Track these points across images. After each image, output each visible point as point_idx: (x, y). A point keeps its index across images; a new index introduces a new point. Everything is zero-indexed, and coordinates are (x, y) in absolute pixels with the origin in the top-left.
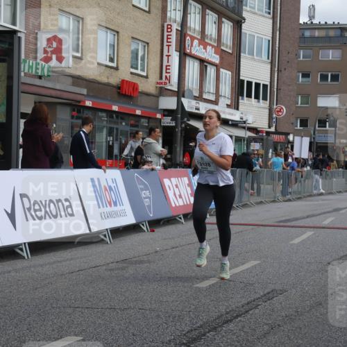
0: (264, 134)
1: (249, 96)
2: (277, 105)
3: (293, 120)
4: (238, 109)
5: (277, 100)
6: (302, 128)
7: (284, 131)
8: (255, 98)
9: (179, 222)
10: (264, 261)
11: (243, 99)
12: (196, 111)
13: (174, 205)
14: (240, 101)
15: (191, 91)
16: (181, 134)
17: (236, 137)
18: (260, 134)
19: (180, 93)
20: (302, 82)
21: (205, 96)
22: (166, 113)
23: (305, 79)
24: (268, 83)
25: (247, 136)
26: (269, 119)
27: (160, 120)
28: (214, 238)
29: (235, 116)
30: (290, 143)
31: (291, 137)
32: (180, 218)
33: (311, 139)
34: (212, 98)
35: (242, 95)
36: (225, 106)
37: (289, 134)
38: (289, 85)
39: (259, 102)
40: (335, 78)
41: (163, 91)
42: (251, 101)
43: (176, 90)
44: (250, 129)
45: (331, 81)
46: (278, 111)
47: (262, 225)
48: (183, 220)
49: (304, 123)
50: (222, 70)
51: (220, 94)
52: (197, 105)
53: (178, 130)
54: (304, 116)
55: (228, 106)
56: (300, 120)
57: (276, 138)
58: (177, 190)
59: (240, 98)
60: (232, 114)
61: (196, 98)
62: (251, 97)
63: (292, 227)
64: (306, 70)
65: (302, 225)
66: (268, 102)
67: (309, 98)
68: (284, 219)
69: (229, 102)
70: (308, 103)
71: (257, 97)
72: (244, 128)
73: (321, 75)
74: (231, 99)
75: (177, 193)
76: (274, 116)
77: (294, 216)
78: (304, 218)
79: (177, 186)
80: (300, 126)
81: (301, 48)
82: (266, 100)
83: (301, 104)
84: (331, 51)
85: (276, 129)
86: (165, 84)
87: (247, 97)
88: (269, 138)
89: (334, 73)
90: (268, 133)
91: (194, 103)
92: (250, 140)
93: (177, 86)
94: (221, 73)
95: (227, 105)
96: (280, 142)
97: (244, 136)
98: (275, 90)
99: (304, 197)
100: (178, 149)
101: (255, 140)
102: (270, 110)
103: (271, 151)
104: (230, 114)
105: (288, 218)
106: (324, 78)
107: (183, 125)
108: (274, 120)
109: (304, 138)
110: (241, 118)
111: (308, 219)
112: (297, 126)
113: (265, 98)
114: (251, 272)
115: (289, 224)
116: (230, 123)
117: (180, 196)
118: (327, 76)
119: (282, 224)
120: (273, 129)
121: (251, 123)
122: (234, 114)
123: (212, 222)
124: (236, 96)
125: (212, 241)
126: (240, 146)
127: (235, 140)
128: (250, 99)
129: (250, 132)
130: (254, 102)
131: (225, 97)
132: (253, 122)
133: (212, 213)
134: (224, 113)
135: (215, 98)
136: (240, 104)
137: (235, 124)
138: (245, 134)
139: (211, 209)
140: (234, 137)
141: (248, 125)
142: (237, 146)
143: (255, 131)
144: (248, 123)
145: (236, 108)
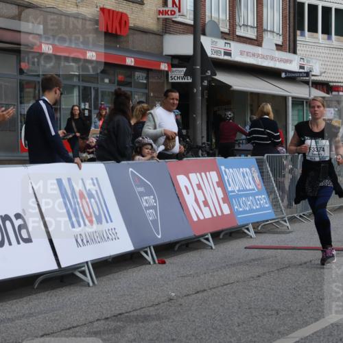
0: (341, 94)
1: (313, 29)
4: (295, 52)
8: (323, 33)
9: (205, 246)
11: (303, 35)
12: (226, 58)
13: (195, 219)
14: (299, 38)
15: (215, 25)
16: (203, 96)
17: (293, 98)
18: (334, 93)
19: (198, 28)
21: (240, 32)
22: (176, 62)
27: (167, 72)
28: (265, 274)
29: (291, 64)
32: (207, 239)
34: (252, 34)
35: (302, 29)
36: (274, 47)
39: (329, 38)
41: (169, 26)
42: (317, 38)
43: (192, 22)
44: (318, 85)
48: (211, 243)
51: (265, 27)
52: (227, 47)
53: (197, 90)
55: (279, 47)
58: (199, 193)
59: (298, 32)
60: (286, 61)
61: (224, 36)
62: (316, 31)
69: (279, 41)
71: (326, 31)
72: (307, 83)
74: (284, 35)
75: (201, 199)
79: (199, 187)
86: (173, 13)
87: (309, 31)
91: (221, 43)
93: (192, 16)
95: (277, 45)
97: (306, 96)
100: (199, 122)
104: (281, 60)
107: (206, 83)
110: (302, 67)
113: (339, 33)
114: (330, 335)
116: (283, 75)
117: (206, 203)
121: (319, 74)
122: (290, 61)
123: (260, 245)
124: (292, 30)
125: (261, 279)
126: (301, 113)
127: (292, 104)
128: (315, 34)
129: (316, 88)
130: (323, 39)
131: (273, 32)
132: (321, 73)
133: (259, 229)
134: (272, 58)
135: (256, 34)
136: (298, 42)
137: (292, 78)
138: (310, 93)
139: (258, 222)
140: (290, 99)
141: (313, 78)
142: (296, 112)
143: (325, 88)
144: (313, 75)
145: (291, 50)
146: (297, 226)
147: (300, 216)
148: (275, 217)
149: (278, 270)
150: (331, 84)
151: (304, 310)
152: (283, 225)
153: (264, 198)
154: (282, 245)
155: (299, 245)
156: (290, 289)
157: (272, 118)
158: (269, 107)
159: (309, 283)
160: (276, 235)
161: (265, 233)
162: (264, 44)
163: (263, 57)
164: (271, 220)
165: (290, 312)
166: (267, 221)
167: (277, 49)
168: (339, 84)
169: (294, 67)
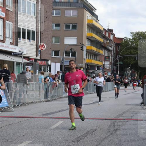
0: (34, 61)
1: (24, 37)
2: (40, 43)
3: (50, 52)
4: (17, 45)
5: (40, 40)
6: (55, 57)
7: (45, 59)
8: (27, 39)
10: (34, 141)
11: (20, 39)
14: (19, 40)
17: (16, 62)
18: (31, 61)
20: (55, 29)
23: (57, 28)
24: (35, 30)
25: (23, 62)
26: (36, 52)
28: (3, 126)
29: (16, 50)
30: (49, 65)
31: (49, 62)
33: (61, 64)
34: (1, 38)
35: (20, 37)
37: (48, 60)
38: (48, 31)
39: (30, 41)
40: (74, 27)
42: (25, 41)
44: (25, 58)
45: (72, 29)
46: (41, 47)
47: (33, 117)
49: (57, 54)
50: (6, 21)
51: (6, 36)
54: (57, 50)
55: (11, 43)
56: (55, 52)
57: (40, 62)
59: (18, 38)
60: (14, 49)
63: (51, 118)
64: (57, 22)
65: (56, 116)
66: (35, 41)
67: (59, 39)
68: (46, 113)
69: (11, 41)
70: (59, 42)
71: (29, 38)
72: (21, 57)
73: (66, 25)
74: (13, 39)
76: (39, 49)
77: (52, 111)
78: (58, 112)
80: (55, 56)
81: (53, 9)
82: (34, 40)
83: (55, 42)
84: (71, 11)
85: (40, 58)
87: (22, 38)
88: (37, 63)
89: (73, 24)
90: (36, 60)
92: (25, 64)
94: (6, 24)
95: (10, 43)
96: (43, 65)
97: (21, 62)
98: (39, 34)
99: (58, 99)
101: (28, 64)
102: (36, 46)
103: (37, 71)
104: (12, 48)
105: (48, 112)
106: (68, 27)
108: (39, 52)
109: (57, 63)
110: (20, 51)
111: (61, 113)
112: (53, 56)
113: (33, 39)
115: (49, 116)
116: (13, 54)
118: (70, 26)
119: (44, 116)
120: (38, 58)
121: (26, 54)
122: (15, 49)
123: (2, 116)
124: (16, 37)
125: (2, 128)
126: (19, 68)
127: (16, 64)
128: (24, 39)
129: (25, 59)
130: (27, 41)
131: (9, 38)
132: (27, 53)
133: (2, 110)
134: (9, 47)
135: (3, 38)
136: (18, 42)
137: (16, 55)
138: (22, 60)
139: (2, 108)
140: (15, 62)
141: (23, 55)
142: (17, 67)
143: (28, 59)
144: (23, 54)
145: (16, 45)
146: (16, 109)
147: (18, 105)
148: (8, 106)
149: (8, 125)
150: (30, 57)
151: (17, 140)
152: (11, 109)
153: (5, 99)
154: (11, 116)
155: (16, 116)
156: (12, 132)
157: (8, 69)
158: (6, 65)
159: (20, 130)
160: (8, 112)
161: (4, 111)
162: (6, 42)
163: (6, 47)
164: (7, 107)
165: (12, 140)
166: (5, 107)
167: (11, 44)
168: (33, 58)
169: (17, 51)
